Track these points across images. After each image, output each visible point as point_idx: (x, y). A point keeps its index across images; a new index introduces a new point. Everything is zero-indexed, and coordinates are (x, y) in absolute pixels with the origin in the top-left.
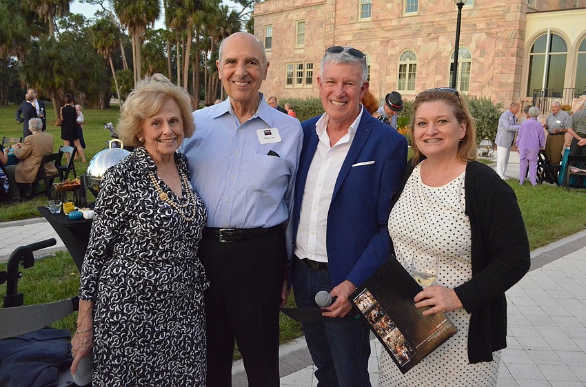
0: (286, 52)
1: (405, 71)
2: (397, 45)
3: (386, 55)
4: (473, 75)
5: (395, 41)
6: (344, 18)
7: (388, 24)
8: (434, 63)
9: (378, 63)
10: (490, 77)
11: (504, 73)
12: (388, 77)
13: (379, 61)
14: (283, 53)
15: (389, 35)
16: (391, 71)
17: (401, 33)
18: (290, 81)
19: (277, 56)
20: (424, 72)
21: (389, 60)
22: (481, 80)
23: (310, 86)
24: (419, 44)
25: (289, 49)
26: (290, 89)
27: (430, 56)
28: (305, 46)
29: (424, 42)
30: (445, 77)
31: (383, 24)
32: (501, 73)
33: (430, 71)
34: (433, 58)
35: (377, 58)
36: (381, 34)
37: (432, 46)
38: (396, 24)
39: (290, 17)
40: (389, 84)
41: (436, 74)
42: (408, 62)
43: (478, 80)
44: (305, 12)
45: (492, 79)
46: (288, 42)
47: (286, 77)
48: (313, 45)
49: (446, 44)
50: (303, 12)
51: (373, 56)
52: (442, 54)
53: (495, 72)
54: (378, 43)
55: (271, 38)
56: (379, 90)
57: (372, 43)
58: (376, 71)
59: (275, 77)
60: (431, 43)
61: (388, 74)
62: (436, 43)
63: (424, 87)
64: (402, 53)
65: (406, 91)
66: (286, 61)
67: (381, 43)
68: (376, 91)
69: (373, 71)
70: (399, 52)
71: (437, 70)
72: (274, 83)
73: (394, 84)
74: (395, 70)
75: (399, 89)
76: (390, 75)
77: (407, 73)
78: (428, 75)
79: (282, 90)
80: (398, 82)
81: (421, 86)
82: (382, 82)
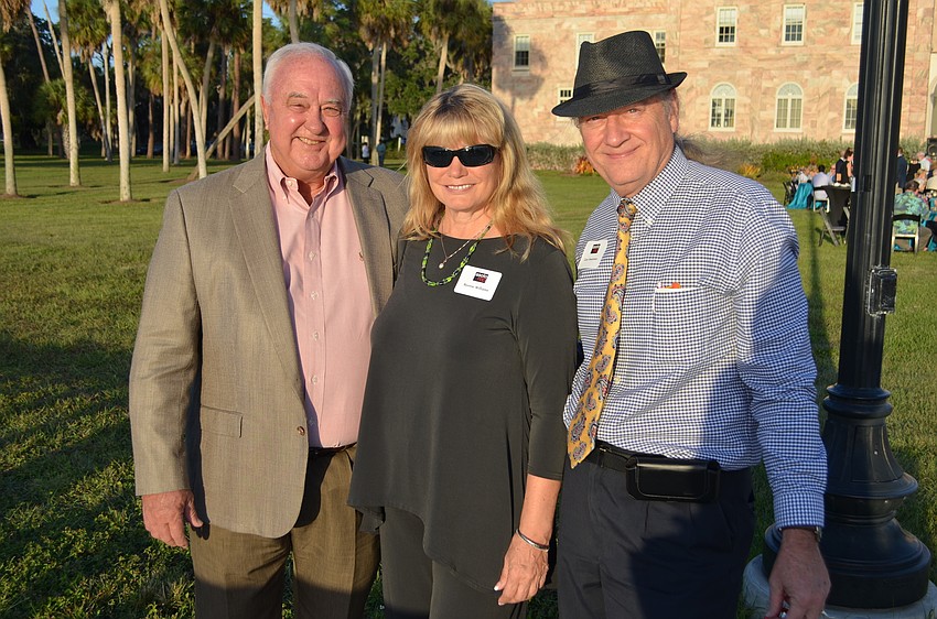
0: (558, 73)
1: (786, 106)
2: (775, 78)
3: (760, 87)
5: (773, 72)
6: (695, 41)
7: (763, 52)
8: (827, 99)
9: (748, 96)
12: (761, 113)
13: (749, 94)
14: (552, 74)
15: (764, 65)
16: (768, 106)
17: (781, 64)
20: (814, 109)
21: (764, 93)
24: (806, 77)
25: (565, 70)
27: (822, 92)
29: (813, 75)
30: (841, 114)
31: (755, 52)
33: (822, 106)
34: (825, 94)
35: (746, 90)
36: (753, 63)
37: (824, 82)
38: (774, 53)
39: (565, 26)
40: (764, 120)
41: (830, 111)
42: (790, 97)
44: (594, 22)
46: (563, 60)
50: (591, 22)
51: (740, 88)
52: (837, 90)
54: (748, 72)
55: (527, 52)
56: (750, 128)
57: (739, 73)
58: (745, 105)
59: (536, 106)
60: (822, 78)
61: (764, 108)
62: (828, 78)
63: (814, 124)
64: (781, 86)
65: (788, 129)
66: (558, 85)
67: (753, 74)
68: (745, 129)
69: (739, 105)
70: (778, 85)
71: (831, 107)
72: (536, 115)
73: (773, 122)
74: (773, 105)
75: (778, 126)
76: (765, 111)
77: (789, 108)
78: (819, 112)
79: (553, 124)
80: (776, 118)
81: (809, 123)
82: (754, 118)
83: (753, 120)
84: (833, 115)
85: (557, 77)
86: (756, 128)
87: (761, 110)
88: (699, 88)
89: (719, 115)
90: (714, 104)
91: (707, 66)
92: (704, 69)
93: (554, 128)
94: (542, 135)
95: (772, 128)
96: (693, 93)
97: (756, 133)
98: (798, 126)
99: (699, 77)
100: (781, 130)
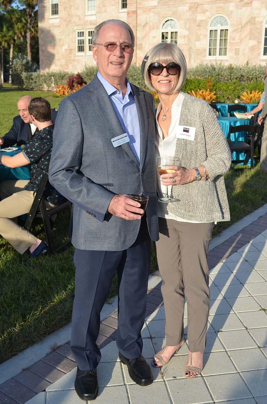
0: (75, 19)
1: (216, 36)
2: (207, 11)
3: (195, 21)
5: (205, 6)
8: (248, 28)
9: (186, 29)
12: (197, 42)
13: (188, 27)
14: (72, 20)
16: (201, 37)
18: (81, 49)
19: (65, 23)
20: (237, 38)
21: (199, 26)
24: (231, 9)
25: (79, 16)
26: (83, 56)
27: (244, 22)
28: (97, 12)
29: (237, 7)
30: (259, 42)
33: (244, 35)
34: (247, 23)
35: (186, 23)
40: (199, 50)
42: (219, 28)
46: (78, 9)
47: (77, 45)
48: (105, 12)
49: (260, 9)
51: (181, 22)
52: (257, 20)
54: (186, 8)
55: (57, 4)
57: (180, 8)
58: (184, 37)
59: (64, 45)
60: (244, 9)
61: (198, 40)
62: (249, 8)
63: (237, 52)
64: (212, 19)
65: (218, 57)
66: (76, 28)
67: (190, 8)
69: (180, 37)
70: (209, 18)
71: (251, 35)
72: (64, 51)
73: (205, 50)
74: (205, 36)
75: (210, 55)
76: (200, 41)
77: (218, 38)
78: (241, 40)
79: (73, 57)
80: (208, 47)
81: (234, 51)
82: (191, 48)
84: (253, 43)
85: (75, 22)
86: (193, 56)
88: (151, 24)
90: (163, 37)
91: (156, 4)
92: (154, 7)
93: (74, 60)
94: (67, 65)
95: (205, 56)
96: (147, 28)
98: (225, 54)
99: (151, 14)
100: (212, 57)
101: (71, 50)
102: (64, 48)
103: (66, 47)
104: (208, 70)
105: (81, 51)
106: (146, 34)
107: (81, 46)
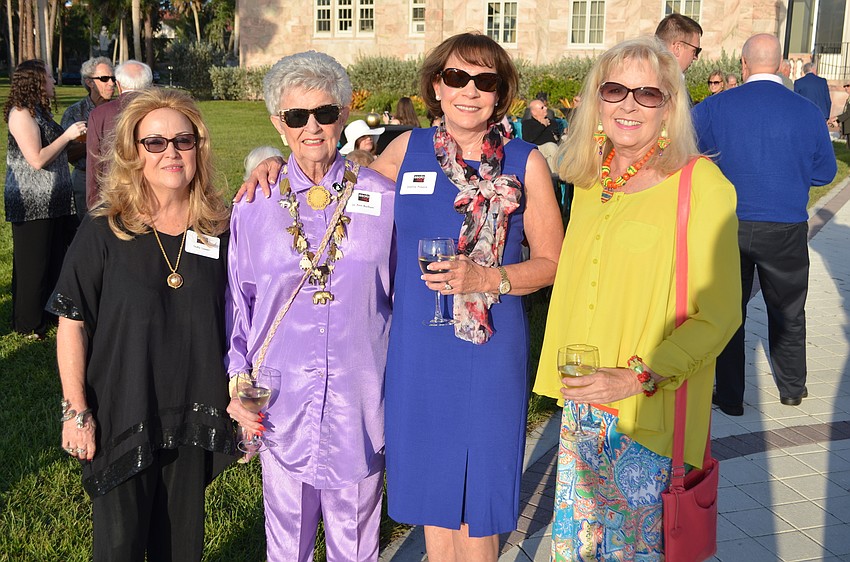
1: (584, 11)
4: (707, 21)
8: (639, 1)
10: (735, 24)
11: (758, 18)
12: (551, 21)
16: (559, 12)
18: (324, 26)
20: (620, 15)
22: (720, 29)
23: (368, 34)
26: (327, 39)
32: (753, 18)
33: (632, 11)
40: (555, 33)
41: (642, 18)
43: (715, 28)
45: (737, 27)
47: (316, 19)
53: (744, 15)
56: (535, 43)
58: (529, 11)
59: (290, 19)
61: (553, 16)
65: (586, 45)
68: (530, 44)
69: (522, 11)
72: (289, 29)
73: (566, 34)
74: (566, 11)
75: (573, 41)
76: (556, 18)
77: (588, 15)
78: (627, 20)
79: (309, 41)
80: (571, 29)
81: (615, 37)
82: (541, 29)
83: (539, 32)
86: (544, 43)
87: (551, 17)
89: (497, 26)
90: (491, 11)
95: (565, 44)
97: (543, 51)
98: (600, 41)
100: (577, 46)
101: (304, 28)
102: (290, 24)
103: (294, 22)
104: (582, 67)
105: (325, 29)
106: (460, 5)
107: (325, 22)
